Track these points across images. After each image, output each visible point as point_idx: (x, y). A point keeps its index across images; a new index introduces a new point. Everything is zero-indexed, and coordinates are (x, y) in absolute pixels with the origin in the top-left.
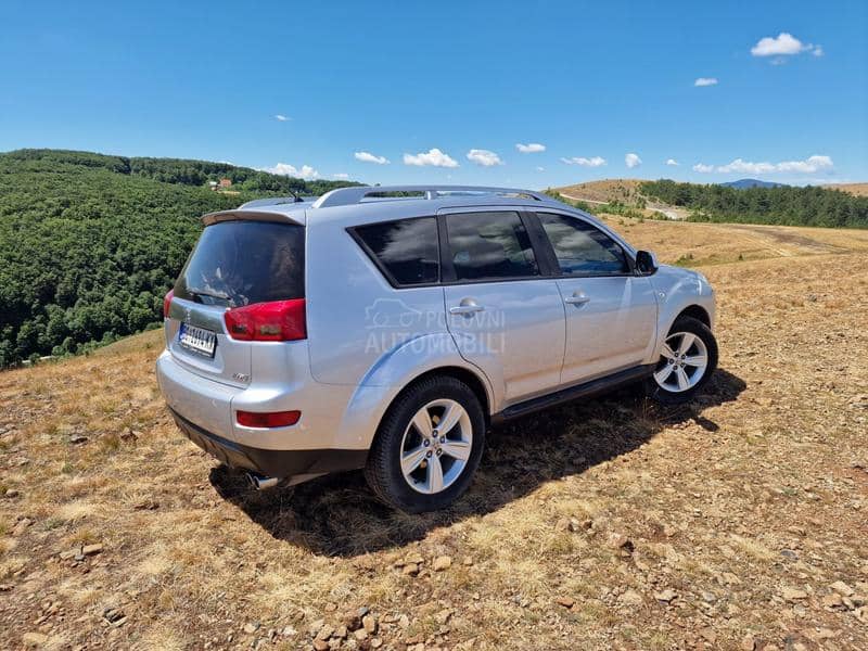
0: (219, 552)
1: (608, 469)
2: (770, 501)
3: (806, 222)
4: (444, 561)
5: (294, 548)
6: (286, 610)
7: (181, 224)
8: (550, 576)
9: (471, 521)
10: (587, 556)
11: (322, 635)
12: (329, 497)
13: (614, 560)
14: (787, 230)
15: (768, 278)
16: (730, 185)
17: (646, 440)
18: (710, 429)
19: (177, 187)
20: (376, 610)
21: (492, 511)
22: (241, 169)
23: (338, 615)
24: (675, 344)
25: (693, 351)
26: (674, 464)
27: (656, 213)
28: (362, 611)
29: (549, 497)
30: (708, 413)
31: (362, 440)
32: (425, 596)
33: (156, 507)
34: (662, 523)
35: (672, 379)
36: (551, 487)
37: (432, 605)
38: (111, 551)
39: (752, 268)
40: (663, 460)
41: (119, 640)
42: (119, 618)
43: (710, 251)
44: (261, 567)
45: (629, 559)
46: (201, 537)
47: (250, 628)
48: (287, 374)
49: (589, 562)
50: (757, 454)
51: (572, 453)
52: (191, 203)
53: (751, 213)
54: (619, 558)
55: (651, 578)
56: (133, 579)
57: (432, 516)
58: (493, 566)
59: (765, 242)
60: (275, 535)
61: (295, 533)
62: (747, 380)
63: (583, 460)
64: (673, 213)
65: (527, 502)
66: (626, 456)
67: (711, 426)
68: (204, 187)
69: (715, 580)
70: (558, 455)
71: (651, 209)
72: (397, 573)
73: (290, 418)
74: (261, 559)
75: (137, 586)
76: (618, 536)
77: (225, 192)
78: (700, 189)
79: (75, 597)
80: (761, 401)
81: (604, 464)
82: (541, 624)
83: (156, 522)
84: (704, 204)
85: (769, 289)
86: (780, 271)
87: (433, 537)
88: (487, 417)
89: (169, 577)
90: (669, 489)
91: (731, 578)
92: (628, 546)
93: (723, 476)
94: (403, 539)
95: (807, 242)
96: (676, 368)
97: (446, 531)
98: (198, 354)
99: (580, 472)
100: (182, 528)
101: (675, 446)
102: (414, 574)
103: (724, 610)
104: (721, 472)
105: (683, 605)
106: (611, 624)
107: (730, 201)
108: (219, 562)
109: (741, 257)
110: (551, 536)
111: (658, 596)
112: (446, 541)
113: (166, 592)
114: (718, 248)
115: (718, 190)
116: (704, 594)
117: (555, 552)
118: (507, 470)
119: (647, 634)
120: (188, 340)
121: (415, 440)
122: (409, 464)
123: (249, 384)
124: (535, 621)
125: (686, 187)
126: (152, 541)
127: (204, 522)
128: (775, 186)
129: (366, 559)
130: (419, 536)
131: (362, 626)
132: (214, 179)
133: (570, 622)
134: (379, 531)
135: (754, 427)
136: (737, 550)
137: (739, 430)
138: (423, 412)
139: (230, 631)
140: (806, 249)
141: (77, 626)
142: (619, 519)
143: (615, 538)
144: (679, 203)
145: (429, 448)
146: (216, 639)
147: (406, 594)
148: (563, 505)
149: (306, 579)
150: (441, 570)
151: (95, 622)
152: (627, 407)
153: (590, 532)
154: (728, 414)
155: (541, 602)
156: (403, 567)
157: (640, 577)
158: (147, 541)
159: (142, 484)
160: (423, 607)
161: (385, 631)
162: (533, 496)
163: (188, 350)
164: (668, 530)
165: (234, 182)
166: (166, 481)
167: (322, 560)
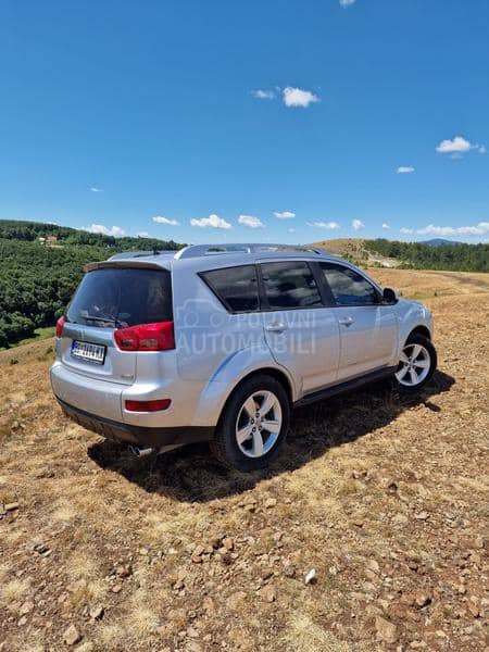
0: (110, 503)
1: (371, 439)
2: (481, 455)
3: (479, 269)
4: (271, 501)
5: (164, 499)
6: (167, 538)
7: (16, 271)
8: (345, 507)
9: (285, 475)
10: (367, 494)
11: (197, 552)
12: (181, 463)
13: (385, 496)
14: (466, 275)
15: (458, 308)
16: (426, 243)
17: (394, 418)
18: (435, 410)
19: (13, 242)
20: (230, 535)
21: (298, 468)
22: (65, 228)
23: (205, 539)
24: (408, 352)
25: (421, 357)
26: (414, 433)
27: (376, 263)
28: (221, 536)
29: (334, 458)
30: (432, 399)
31: (211, 420)
32: (262, 525)
33: (53, 476)
34: (412, 471)
35: (407, 377)
36: (335, 451)
37: (268, 530)
38: (26, 507)
39: (446, 302)
40: (406, 432)
41: (49, 565)
42: (46, 550)
43: (415, 290)
44: (143, 511)
45: (395, 494)
46: (94, 494)
47: (144, 551)
48: (159, 374)
49: (369, 498)
50: (469, 425)
51: (345, 428)
52: (24, 254)
53: (441, 262)
54: (388, 494)
55: (411, 505)
56: (50, 524)
57: (257, 473)
58: (306, 503)
59: (452, 284)
60: (148, 491)
61: (162, 488)
62: (456, 377)
63: (353, 433)
64: (387, 263)
65: (320, 462)
66: (382, 429)
67: (435, 408)
68: (35, 242)
69: (453, 505)
70: (336, 430)
71: (372, 260)
72: (240, 510)
73: (163, 404)
74: (141, 506)
75: (54, 529)
76: (387, 480)
77: (52, 246)
78: (406, 246)
79: (9, 538)
80: (466, 390)
81: (369, 435)
82: (343, 538)
83: (56, 486)
84: (409, 256)
85: (460, 315)
86: (466, 304)
87: (261, 486)
88: (291, 403)
89: (78, 521)
90: (414, 450)
91: (462, 504)
92: (393, 486)
93: (448, 440)
94: (239, 488)
95: (480, 283)
96: (409, 369)
97: (268, 483)
98: (91, 362)
99: (353, 440)
100: (77, 488)
101: (414, 422)
102: (252, 511)
103: (460, 523)
104: (446, 438)
105: (434, 522)
106: (389, 535)
107: (427, 254)
108: (112, 510)
109: (435, 295)
110: (341, 482)
111: (417, 517)
112: (270, 489)
113: (78, 531)
114: (421, 288)
115: (418, 246)
116: (447, 514)
117: (346, 492)
118: (303, 441)
119: (414, 540)
120: (80, 353)
121: (245, 419)
122: (241, 436)
123: (134, 382)
124: (339, 536)
125: (395, 244)
126: (57, 498)
127: (93, 483)
128: (457, 244)
129: (217, 503)
130: (251, 486)
131: (223, 546)
132: (43, 236)
133: (363, 535)
134: (222, 484)
135: (464, 408)
136: (464, 486)
137: (454, 410)
138: (250, 400)
139: (130, 554)
140: (480, 288)
141: (16, 558)
142: (384, 470)
143: (384, 481)
144: (391, 256)
145: (254, 425)
146: (121, 560)
147: (249, 524)
148: (346, 462)
149: (176, 518)
150: (270, 507)
151: (28, 554)
152: (378, 397)
153: (367, 479)
154: (446, 400)
155: (341, 524)
156: (243, 506)
157: (404, 506)
158: (53, 499)
159: (38, 460)
160: (263, 532)
161: (239, 548)
162: (324, 458)
163: (81, 360)
164: (417, 476)
165: (59, 238)
166: (55, 458)
167: (185, 505)
